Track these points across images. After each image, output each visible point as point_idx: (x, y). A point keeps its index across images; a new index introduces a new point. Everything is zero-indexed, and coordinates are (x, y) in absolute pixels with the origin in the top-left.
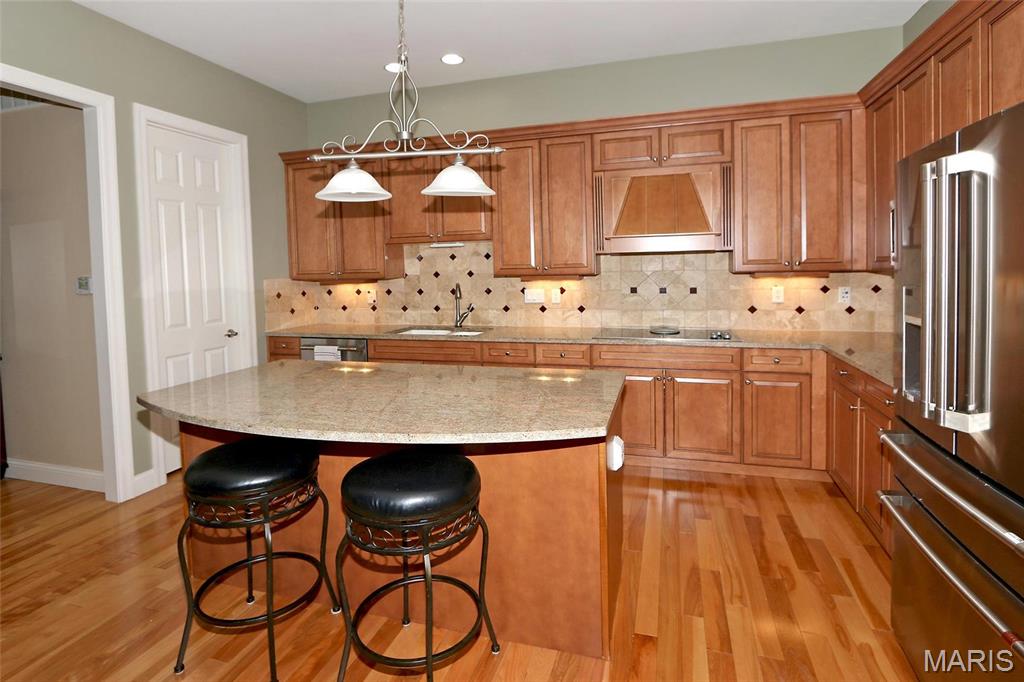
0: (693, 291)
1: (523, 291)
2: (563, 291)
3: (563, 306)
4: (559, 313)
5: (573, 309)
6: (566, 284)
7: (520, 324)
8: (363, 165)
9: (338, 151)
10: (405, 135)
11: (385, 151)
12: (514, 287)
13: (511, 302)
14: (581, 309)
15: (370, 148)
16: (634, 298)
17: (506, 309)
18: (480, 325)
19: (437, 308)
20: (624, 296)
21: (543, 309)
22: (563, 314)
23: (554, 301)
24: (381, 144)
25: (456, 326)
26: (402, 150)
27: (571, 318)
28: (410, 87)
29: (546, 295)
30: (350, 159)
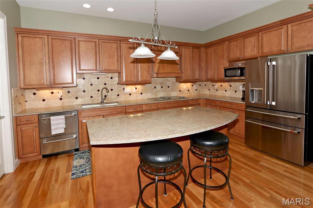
0: (169, 87)
1: (124, 89)
2: (136, 88)
3: (136, 93)
4: (135, 95)
5: (139, 94)
6: (137, 86)
7: (123, 100)
8: (146, 45)
9: (138, 39)
10: (156, 38)
11: (151, 42)
12: (121, 88)
13: (120, 93)
14: (141, 94)
15: (147, 41)
16: (155, 90)
17: (118, 95)
18: (109, 101)
19: (92, 97)
20: (153, 89)
21: (130, 94)
22: (136, 95)
23: (133, 92)
24: (150, 40)
25: (101, 103)
26: (155, 43)
27: (138, 97)
28: (158, 24)
29: (131, 90)
30: (141, 43)
